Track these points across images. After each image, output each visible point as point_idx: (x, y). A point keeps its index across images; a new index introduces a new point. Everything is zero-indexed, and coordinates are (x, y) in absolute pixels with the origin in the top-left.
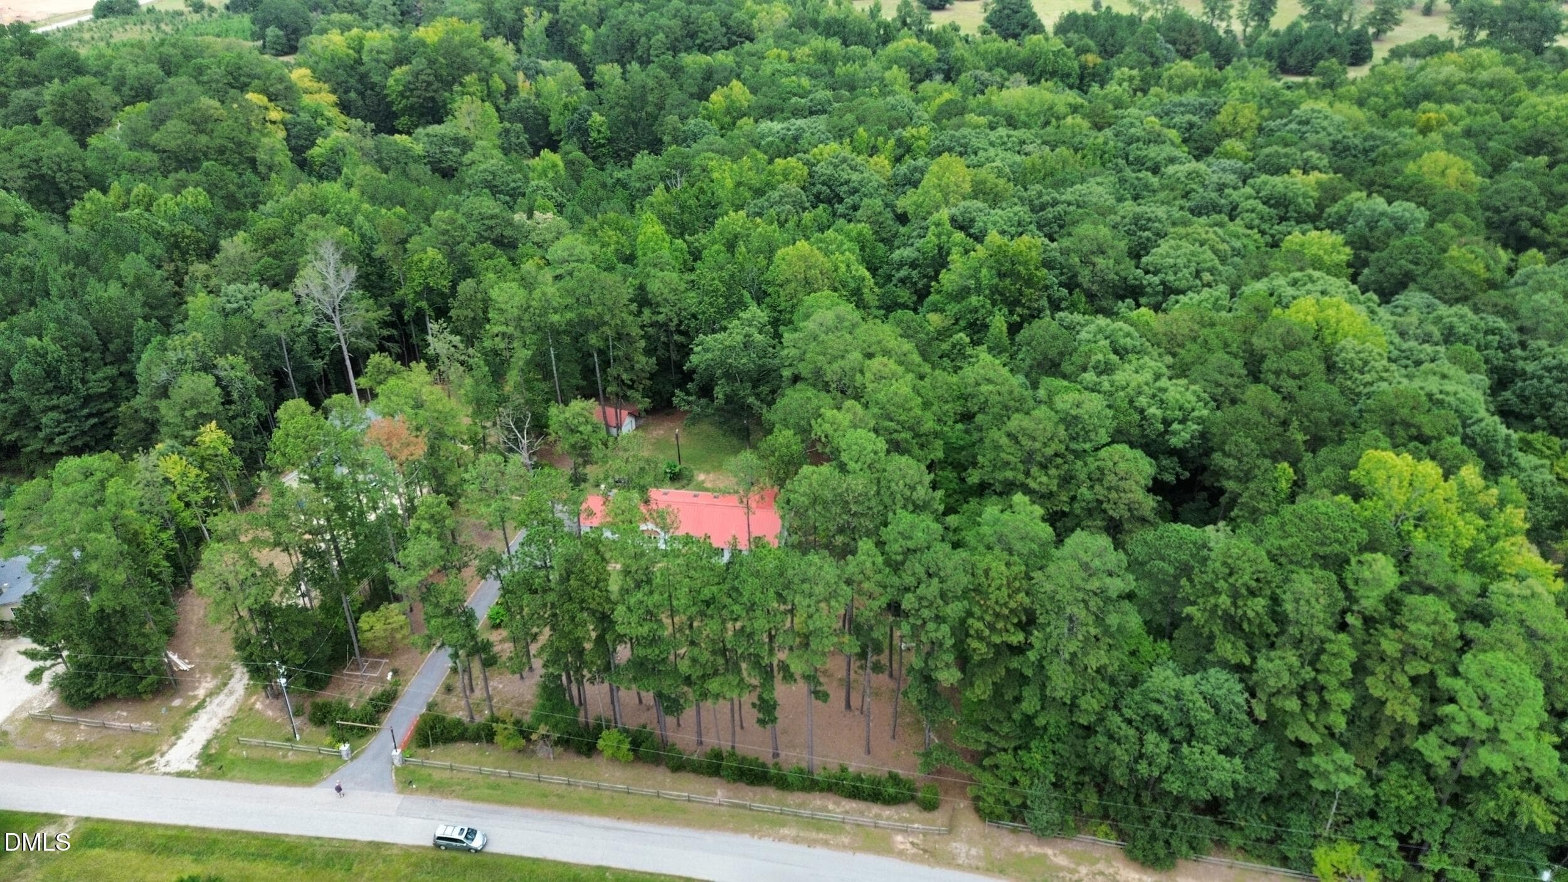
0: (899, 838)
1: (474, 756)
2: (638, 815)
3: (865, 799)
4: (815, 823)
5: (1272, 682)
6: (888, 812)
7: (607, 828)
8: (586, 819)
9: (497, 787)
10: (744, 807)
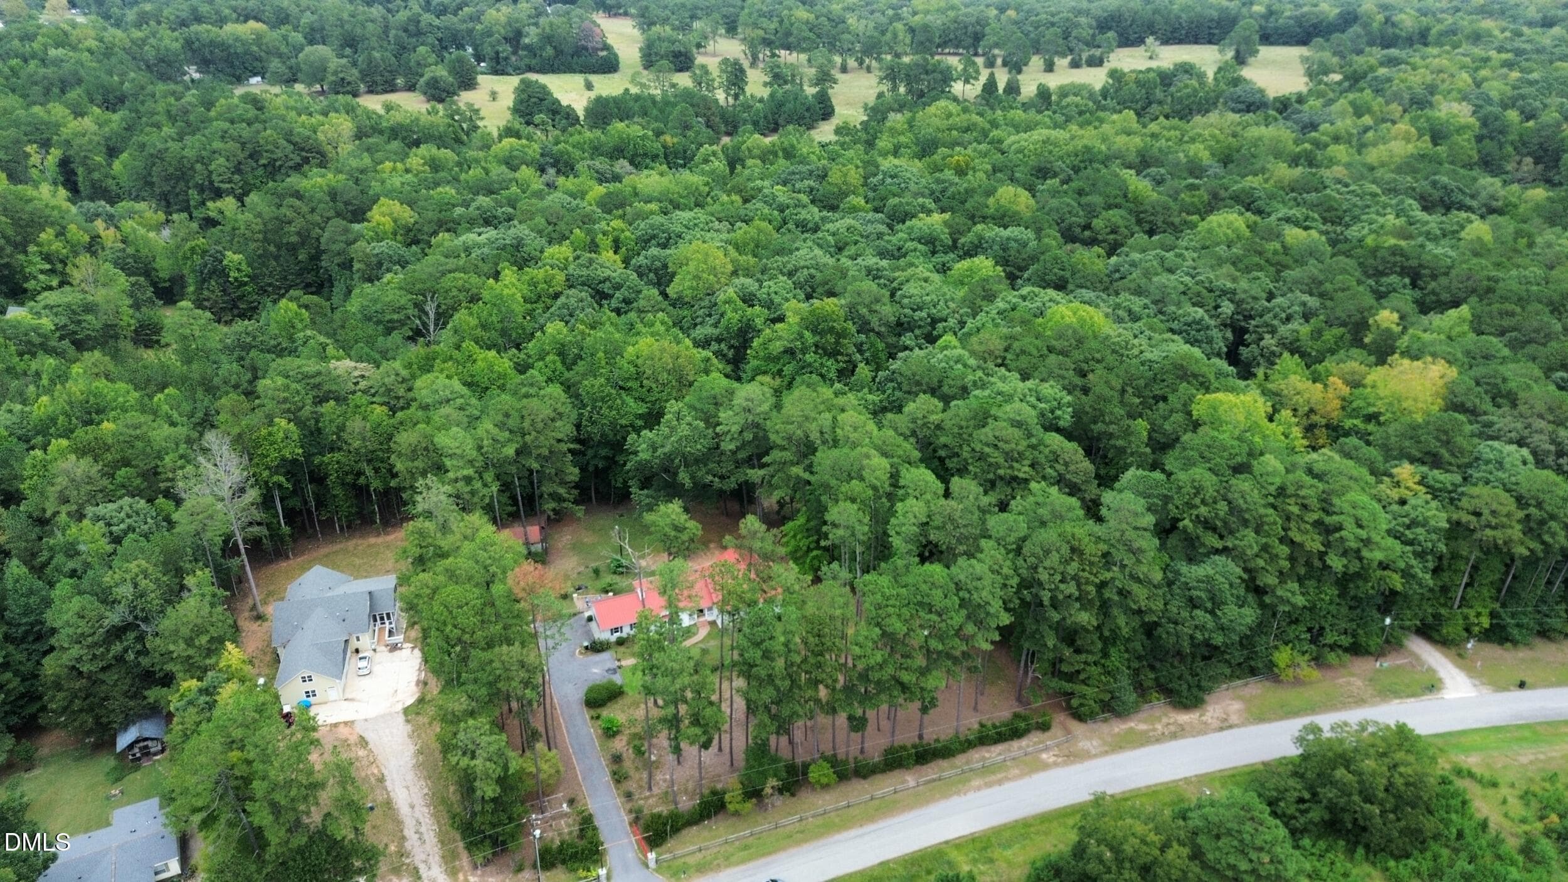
0: (1044, 756)
1: (706, 833)
2: (871, 818)
3: (1006, 740)
4: (986, 770)
5: (1249, 552)
6: (1024, 742)
7: (861, 836)
8: (838, 837)
9: (746, 847)
10: (934, 780)
